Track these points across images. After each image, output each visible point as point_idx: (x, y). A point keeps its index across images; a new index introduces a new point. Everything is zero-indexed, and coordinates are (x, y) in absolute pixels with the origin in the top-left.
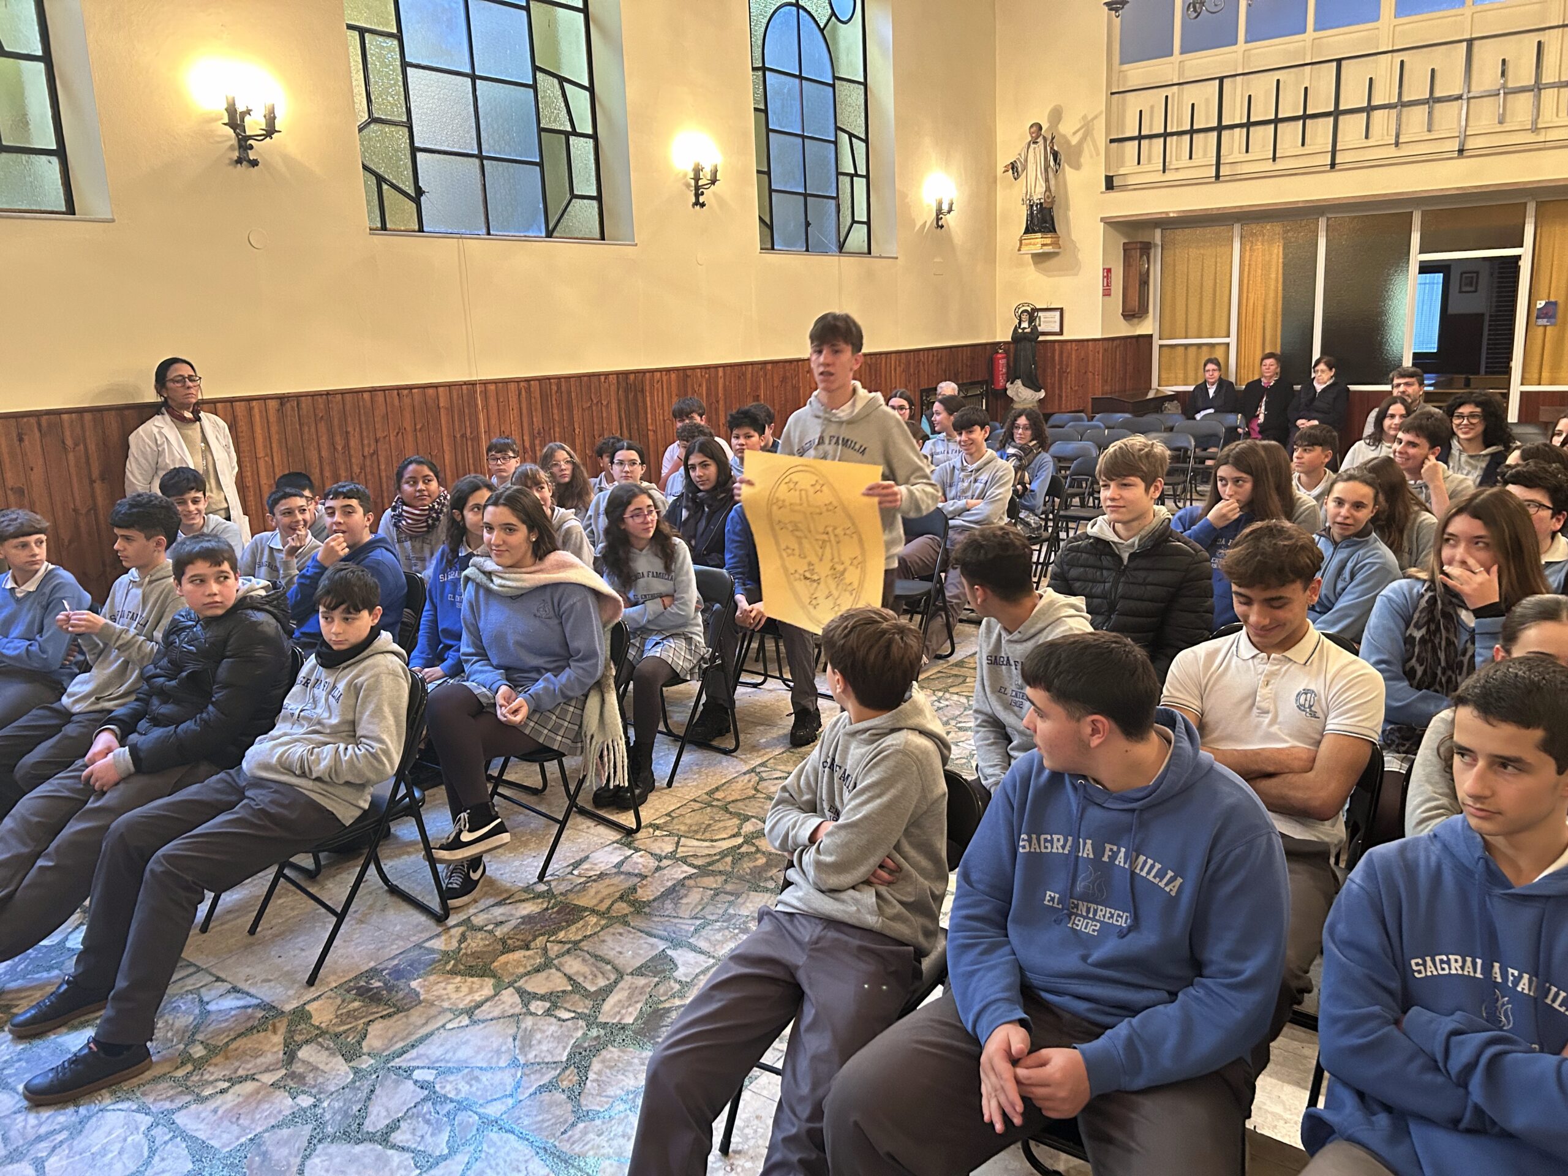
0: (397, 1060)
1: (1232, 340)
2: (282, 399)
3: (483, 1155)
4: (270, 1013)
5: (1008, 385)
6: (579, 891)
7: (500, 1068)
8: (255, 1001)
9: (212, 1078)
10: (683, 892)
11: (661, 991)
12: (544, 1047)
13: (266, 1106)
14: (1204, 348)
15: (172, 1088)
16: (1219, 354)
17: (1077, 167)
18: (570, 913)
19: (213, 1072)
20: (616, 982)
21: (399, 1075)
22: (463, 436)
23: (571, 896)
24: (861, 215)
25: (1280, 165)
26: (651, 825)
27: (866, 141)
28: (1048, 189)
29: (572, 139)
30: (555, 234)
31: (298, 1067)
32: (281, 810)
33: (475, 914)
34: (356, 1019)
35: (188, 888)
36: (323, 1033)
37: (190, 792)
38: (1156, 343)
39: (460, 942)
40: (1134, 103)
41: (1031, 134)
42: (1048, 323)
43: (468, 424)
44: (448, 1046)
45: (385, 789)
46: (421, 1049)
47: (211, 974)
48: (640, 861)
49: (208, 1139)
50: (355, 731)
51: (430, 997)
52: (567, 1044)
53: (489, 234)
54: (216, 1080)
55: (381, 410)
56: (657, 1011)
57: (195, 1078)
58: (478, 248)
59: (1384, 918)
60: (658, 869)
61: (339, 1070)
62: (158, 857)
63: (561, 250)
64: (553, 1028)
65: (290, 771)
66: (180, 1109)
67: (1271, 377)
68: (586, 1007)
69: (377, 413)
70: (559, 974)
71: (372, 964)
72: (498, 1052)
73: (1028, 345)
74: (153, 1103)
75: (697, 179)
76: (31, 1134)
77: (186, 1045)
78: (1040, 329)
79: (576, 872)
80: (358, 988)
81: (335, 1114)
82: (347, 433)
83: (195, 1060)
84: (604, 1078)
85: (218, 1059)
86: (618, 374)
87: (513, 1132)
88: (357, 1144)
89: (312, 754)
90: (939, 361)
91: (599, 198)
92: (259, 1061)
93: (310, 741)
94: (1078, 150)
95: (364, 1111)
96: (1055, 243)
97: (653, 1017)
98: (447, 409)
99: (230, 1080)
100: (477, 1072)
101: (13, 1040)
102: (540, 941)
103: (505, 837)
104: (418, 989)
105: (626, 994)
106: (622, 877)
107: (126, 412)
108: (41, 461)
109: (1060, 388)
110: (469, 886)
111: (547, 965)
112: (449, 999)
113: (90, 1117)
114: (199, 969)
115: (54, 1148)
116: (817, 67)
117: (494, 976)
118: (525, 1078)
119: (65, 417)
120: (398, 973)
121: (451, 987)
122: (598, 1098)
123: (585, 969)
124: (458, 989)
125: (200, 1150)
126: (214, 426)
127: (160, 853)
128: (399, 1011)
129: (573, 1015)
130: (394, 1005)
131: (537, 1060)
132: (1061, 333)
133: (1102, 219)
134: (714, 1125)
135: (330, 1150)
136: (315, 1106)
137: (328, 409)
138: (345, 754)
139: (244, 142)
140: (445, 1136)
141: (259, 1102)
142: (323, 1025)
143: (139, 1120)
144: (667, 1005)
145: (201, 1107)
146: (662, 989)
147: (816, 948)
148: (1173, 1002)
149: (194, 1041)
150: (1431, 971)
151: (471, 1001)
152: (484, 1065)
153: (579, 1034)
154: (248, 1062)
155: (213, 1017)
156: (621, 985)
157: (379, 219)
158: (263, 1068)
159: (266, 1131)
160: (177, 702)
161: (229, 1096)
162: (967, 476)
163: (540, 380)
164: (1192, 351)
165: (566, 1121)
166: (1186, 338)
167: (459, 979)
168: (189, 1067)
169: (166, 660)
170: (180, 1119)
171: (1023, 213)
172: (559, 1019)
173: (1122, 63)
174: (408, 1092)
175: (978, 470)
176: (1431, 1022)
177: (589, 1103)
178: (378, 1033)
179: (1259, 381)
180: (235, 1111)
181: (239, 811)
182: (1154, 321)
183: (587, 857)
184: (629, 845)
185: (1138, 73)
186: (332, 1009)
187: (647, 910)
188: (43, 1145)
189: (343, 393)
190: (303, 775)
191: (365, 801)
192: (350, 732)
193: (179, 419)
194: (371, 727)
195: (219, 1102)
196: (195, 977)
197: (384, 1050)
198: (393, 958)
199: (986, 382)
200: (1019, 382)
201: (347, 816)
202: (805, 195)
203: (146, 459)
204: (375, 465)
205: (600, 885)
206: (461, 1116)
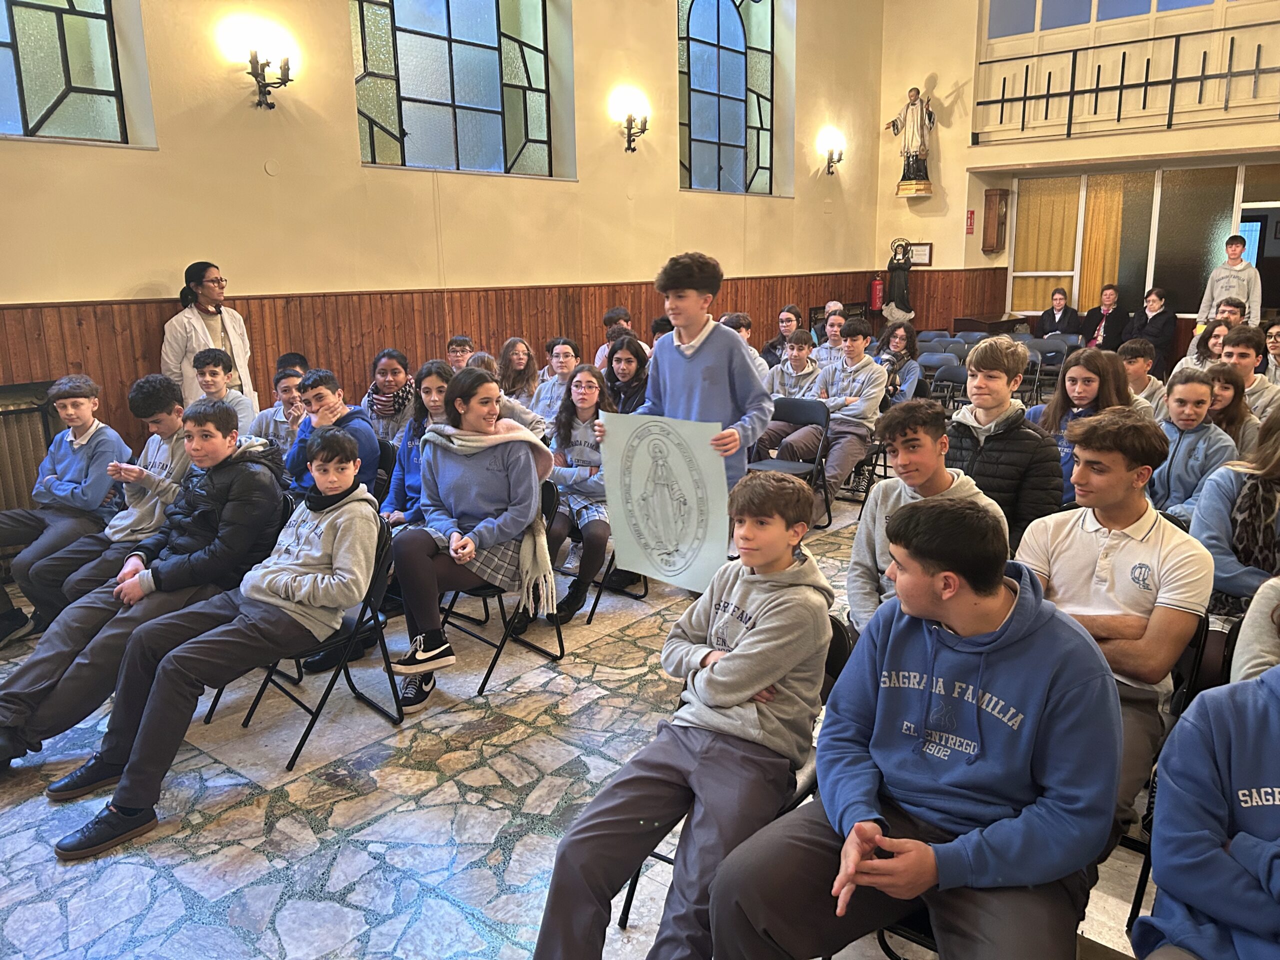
0: (356, 834)
1: (1076, 274)
2: (288, 298)
3: (422, 917)
4: (257, 789)
5: (884, 307)
6: (511, 705)
7: (439, 846)
8: (244, 781)
9: (206, 841)
10: (596, 709)
11: (576, 790)
12: (476, 831)
13: (248, 866)
14: (1052, 280)
15: (173, 847)
16: (1064, 285)
17: (948, 125)
18: (504, 722)
19: (207, 836)
20: (538, 781)
21: (357, 847)
22: (433, 334)
23: (504, 709)
24: (765, 162)
25: (1123, 125)
26: (572, 654)
27: (771, 101)
28: (923, 143)
29: (528, 92)
30: (512, 171)
31: (276, 836)
32: (267, 626)
33: (425, 720)
34: (324, 799)
35: (191, 684)
36: (297, 809)
37: (197, 607)
38: (1011, 275)
39: (412, 741)
40: (999, 72)
41: (910, 97)
42: (919, 256)
43: (436, 324)
44: (397, 825)
45: (354, 613)
46: (376, 827)
47: (210, 757)
48: (562, 682)
49: (200, 891)
50: (331, 564)
51: (384, 785)
52: (496, 829)
53: (458, 169)
54: (209, 843)
55: (366, 311)
56: (572, 805)
57: (192, 840)
58: (450, 181)
59: (1214, 752)
60: (577, 689)
61: (308, 839)
62: (169, 657)
63: (516, 184)
64: (485, 815)
65: (276, 594)
66: (178, 865)
67: (1110, 305)
68: (512, 800)
69: (363, 312)
70: (492, 771)
71: (340, 756)
72: (438, 833)
73: (901, 273)
74: (157, 859)
75: (630, 128)
76: (58, 879)
77: (187, 814)
78: (912, 260)
79: (509, 689)
80: (327, 775)
81: (303, 875)
82: (339, 328)
83: (193, 826)
84: (524, 859)
85: (212, 826)
86: (560, 287)
87: (447, 900)
88: (319, 901)
89: (295, 581)
90: (826, 285)
91: (549, 142)
92: (244, 829)
93: (295, 571)
94: (949, 111)
95: (327, 874)
96: (928, 189)
97: (567, 810)
98: (420, 311)
99: (220, 843)
100: (420, 849)
101: (49, 803)
102: (478, 743)
103: (452, 659)
104: (376, 778)
105: (546, 790)
106: (547, 695)
107: (164, 305)
108: (95, 342)
109: (928, 311)
110: (421, 696)
111: (482, 763)
112: (401, 787)
113: (106, 868)
114: (201, 753)
115: (76, 891)
116: (733, 38)
117: (438, 771)
118: (459, 855)
119: (115, 306)
120: (360, 764)
121: (402, 778)
122: (519, 875)
123: (514, 769)
124: (408, 780)
125: (192, 900)
126: (232, 319)
127: (171, 653)
128: (359, 795)
129: (501, 805)
130: (356, 790)
131: (471, 841)
132: (930, 264)
133: (968, 170)
134: (612, 902)
135: (297, 906)
136: (287, 868)
137: (324, 308)
138: (322, 582)
139: (263, 89)
140: (391, 899)
141: (242, 863)
142: (298, 803)
143: (145, 872)
144: (580, 802)
145: (195, 865)
146: (576, 788)
147: (705, 757)
148: (1016, 817)
149: (193, 811)
150: (1256, 801)
151: (418, 790)
152: (426, 843)
153: (506, 821)
154: (234, 829)
155: (210, 792)
156: (543, 783)
157: (369, 155)
158: (247, 835)
159: (247, 886)
160: (191, 535)
161: (218, 857)
162: (847, 377)
163: (496, 290)
164: (1041, 282)
165: (491, 892)
166: (1036, 271)
167: (409, 771)
168: (188, 832)
169: (183, 501)
170: (178, 873)
171: (902, 162)
172: (490, 809)
173: (990, 38)
174: (362, 861)
175: (856, 371)
176: (1255, 846)
177: (510, 879)
178: (341, 812)
179: (1099, 308)
180: (222, 869)
181: (236, 624)
182: (1009, 256)
183: (519, 677)
184: (553, 669)
185: (1003, 46)
186: (306, 790)
187: (566, 722)
188: (66, 888)
189: (336, 295)
190: (287, 598)
191: (338, 623)
192: (328, 564)
193: (204, 312)
194: (346, 561)
195: (210, 861)
196: (198, 758)
197: (345, 826)
198: (357, 752)
199: (865, 304)
200: (893, 304)
201: (321, 634)
202: (719, 145)
203: (178, 344)
204: (361, 355)
205: (528, 701)
206: (406, 883)
